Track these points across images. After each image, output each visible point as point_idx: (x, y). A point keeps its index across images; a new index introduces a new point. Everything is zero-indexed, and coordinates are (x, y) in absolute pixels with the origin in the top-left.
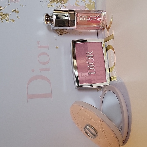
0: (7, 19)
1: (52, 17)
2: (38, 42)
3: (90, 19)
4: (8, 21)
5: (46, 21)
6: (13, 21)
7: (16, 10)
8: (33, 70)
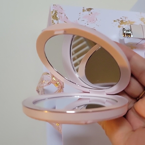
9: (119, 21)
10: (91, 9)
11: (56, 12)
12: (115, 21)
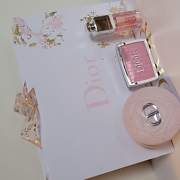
0: (54, 44)
1: (93, 24)
2: (85, 58)
3: (127, 19)
4: (55, 45)
5: (89, 29)
6: (59, 44)
7: (60, 35)
8: (87, 83)
9: (86, 19)
10: (54, 13)
11: (17, 26)
12: (81, 20)
